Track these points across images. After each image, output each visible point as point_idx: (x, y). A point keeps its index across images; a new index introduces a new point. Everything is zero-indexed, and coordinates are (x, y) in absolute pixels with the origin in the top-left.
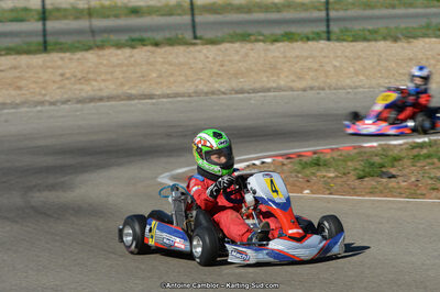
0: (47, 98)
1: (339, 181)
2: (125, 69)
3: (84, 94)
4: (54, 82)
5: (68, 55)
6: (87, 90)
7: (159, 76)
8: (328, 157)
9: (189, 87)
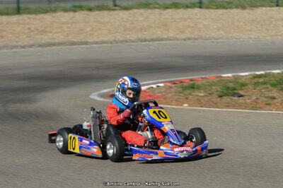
0: (20, 43)
1: (206, 98)
2: (69, 25)
3: (43, 42)
4: (24, 33)
5: (33, 16)
6: (45, 38)
7: (92, 30)
8: (200, 83)
9: (111, 37)
